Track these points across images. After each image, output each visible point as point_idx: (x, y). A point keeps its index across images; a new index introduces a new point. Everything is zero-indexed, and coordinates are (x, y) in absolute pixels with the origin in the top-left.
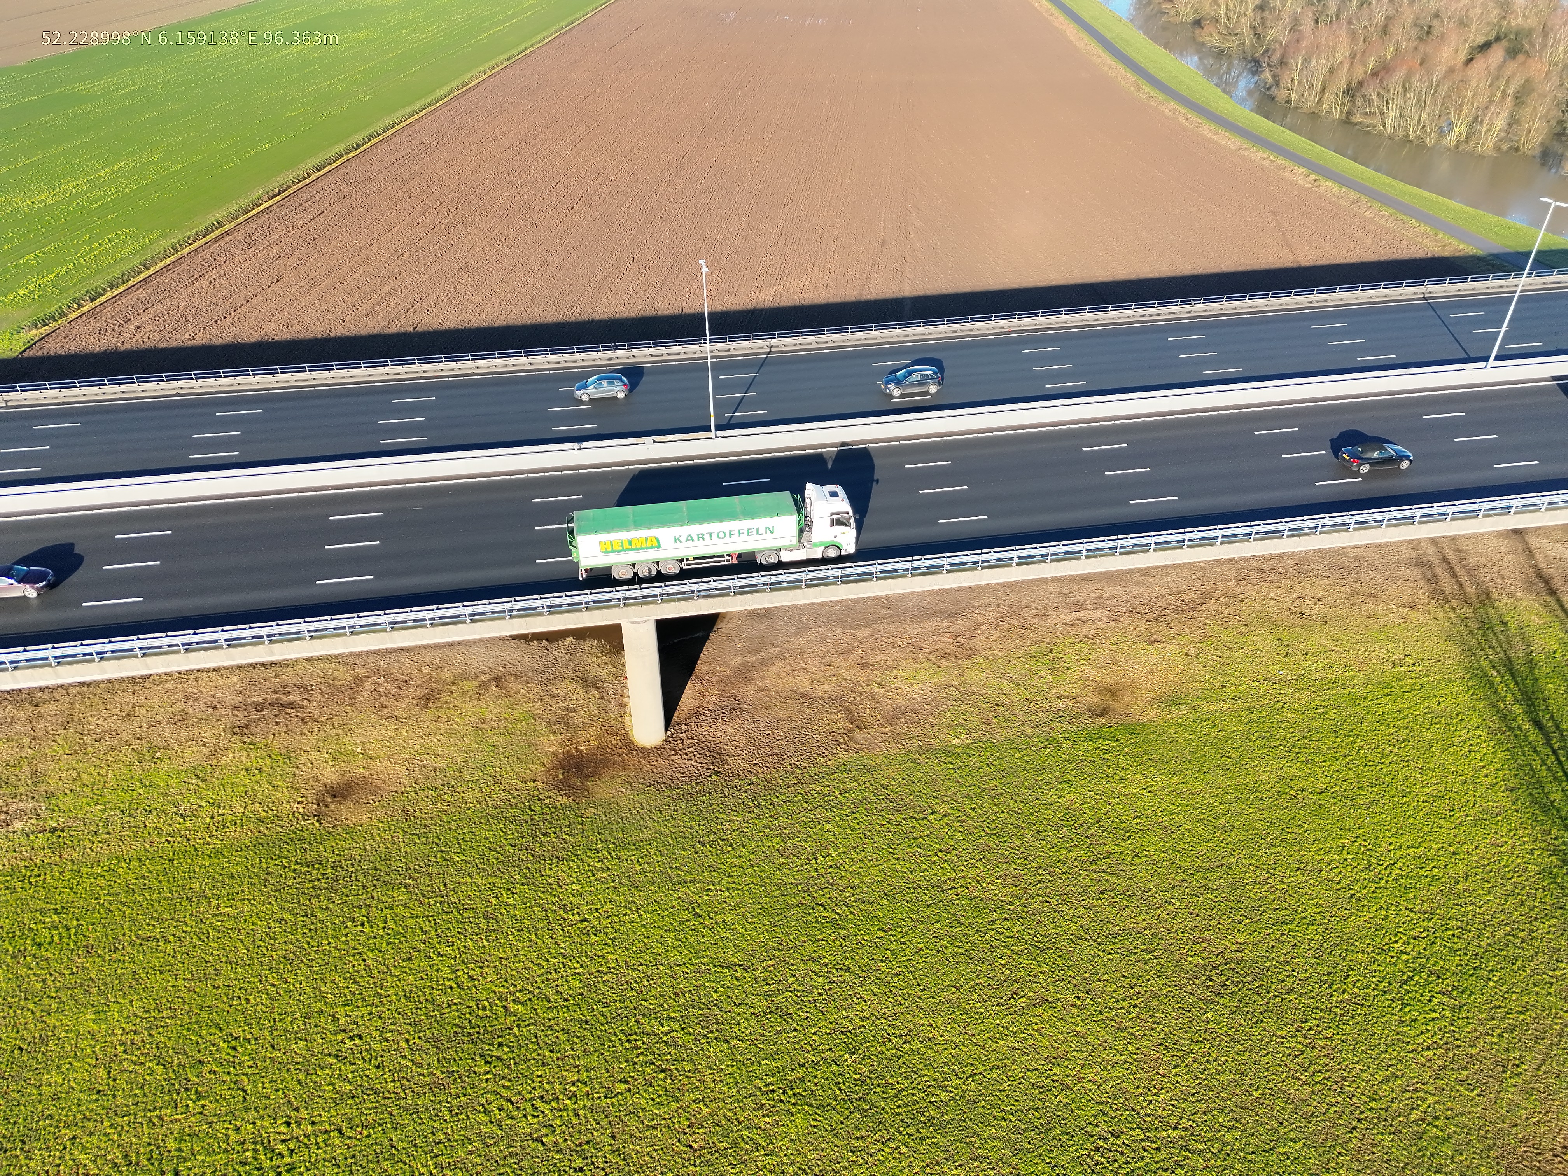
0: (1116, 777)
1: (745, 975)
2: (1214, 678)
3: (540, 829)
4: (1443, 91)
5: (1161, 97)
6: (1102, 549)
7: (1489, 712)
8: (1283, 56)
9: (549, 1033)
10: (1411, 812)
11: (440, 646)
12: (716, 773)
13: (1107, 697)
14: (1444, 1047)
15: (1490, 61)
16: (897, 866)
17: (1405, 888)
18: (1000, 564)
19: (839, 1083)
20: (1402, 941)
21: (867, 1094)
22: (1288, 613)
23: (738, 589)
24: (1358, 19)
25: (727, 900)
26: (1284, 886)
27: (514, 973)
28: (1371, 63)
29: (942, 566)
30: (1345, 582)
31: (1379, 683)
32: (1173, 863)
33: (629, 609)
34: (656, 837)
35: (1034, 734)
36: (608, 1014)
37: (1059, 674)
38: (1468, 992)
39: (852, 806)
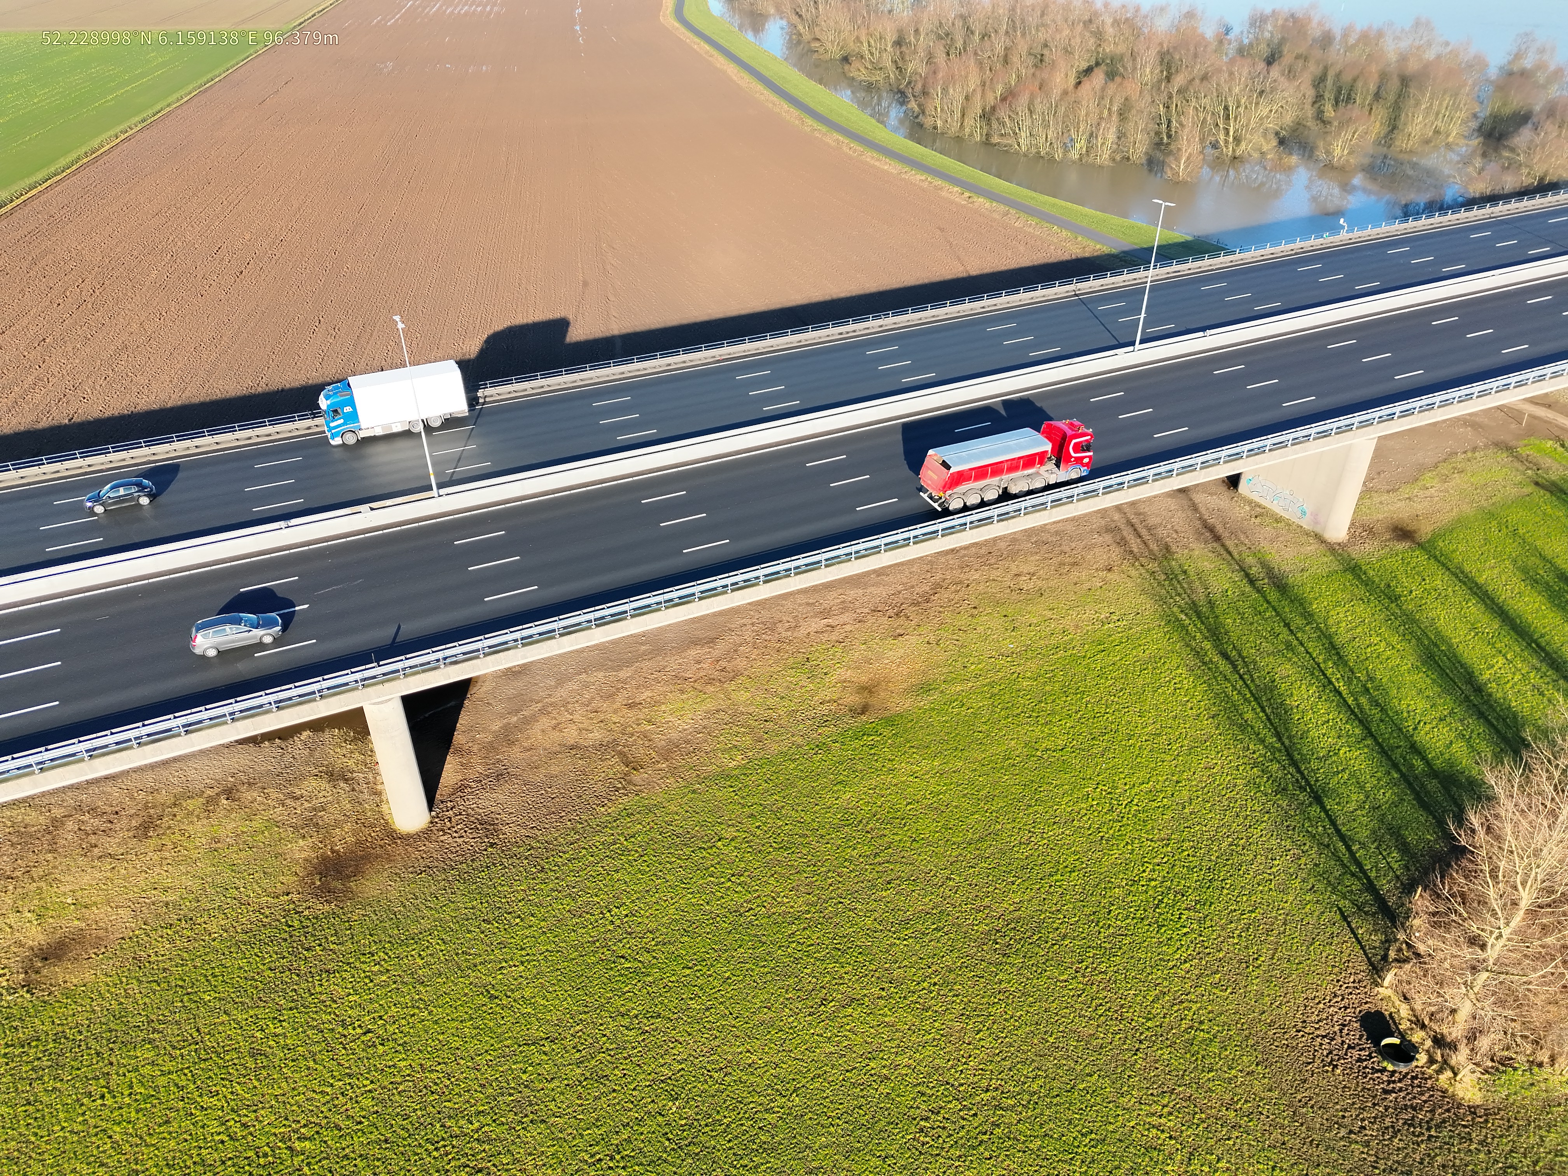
0: (884, 769)
1: (553, 1047)
2: (956, 661)
3: (302, 946)
4: (1061, 111)
5: (824, 129)
6: (838, 557)
7: (1185, 651)
8: (924, 86)
9: (345, 1163)
10: (1137, 752)
11: (152, 767)
12: (492, 845)
13: (865, 694)
14: (1198, 957)
15: (1095, 83)
16: (692, 900)
17: (1144, 821)
18: (748, 584)
19: (667, 1134)
20: (1148, 870)
21: (696, 1137)
22: (1008, 591)
23: (487, 650)
24: (982, 51)
25: (523, 974)
26: (1045, 841)
27: (294, 1108)
28: (1000, 89)
29: (694, 594)
30: (1051, 556)
31: (1093, 642)
32: (947, 841)
33: (369, 689)
34: (436, 926)
35: (804, 742)
36: (409, 1127)
37: (818, 680)
38: (1209, 903)
39: (639, 850)
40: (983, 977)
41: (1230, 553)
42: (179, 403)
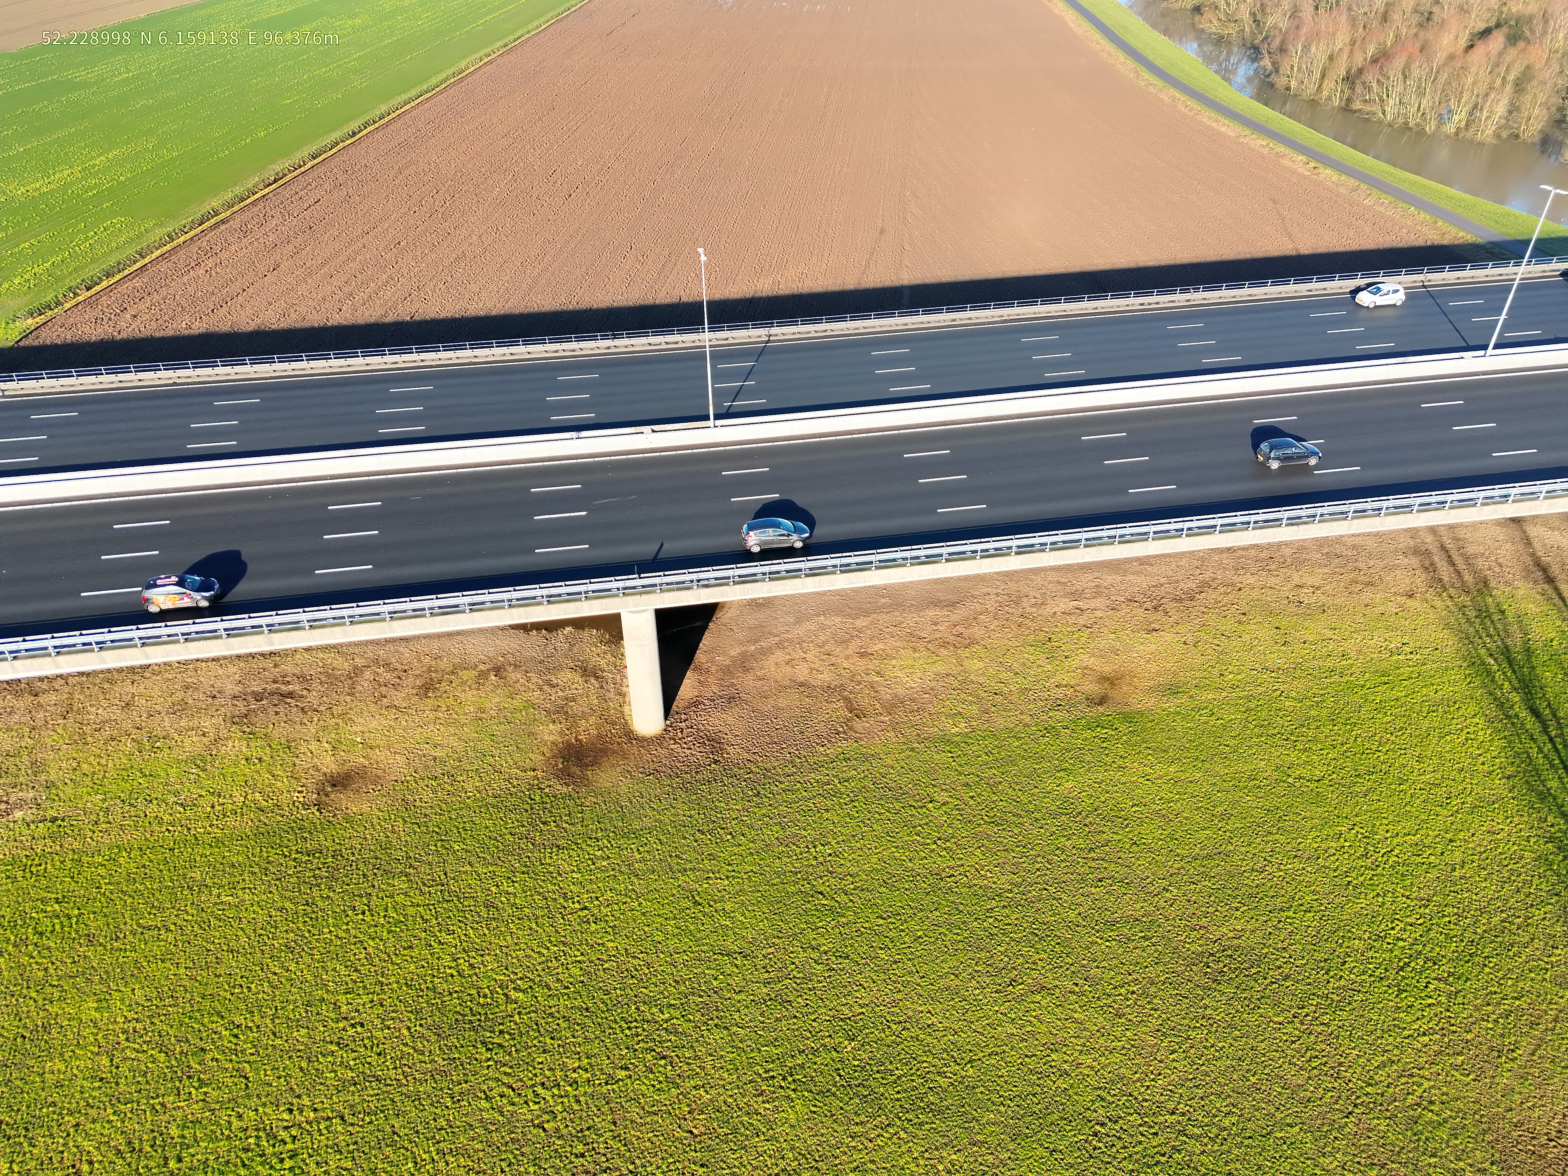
0: (1114, 765)
1: (745, 962)
2: (1213, 667)
3: (540, 818)
4: (1443, 77)
5: (1160, 83)
6: (1100, 538)
7: (1486, 700)
8: (1283, 42)
9: (550, 1020)
10: (1408, 800)
11: (439, 636)
12: (716, 762)
13: (1106, 685)
14: (1440, 1033)
15: (1491, 47)
16: (896, 854)
17: (1402, 875)
18: (999, 553)
19: (839, 1069)
20: (1398, 928)
21: (867, 1080)
22: (1286, 602)
23: (737, 579)
24: (1358, 6)
25: (727, 888)
26: (1282, 873)
27: (515, 961)
28: (1371, 50)
29: (941, 555)
30: (1342, 571)
31: (1377, 671)
32: (1171, 851)
33: (628, 598)
34: (656, 826)
35: (1032, 722)
36: (609, 1002)
37: (1057, 663)
38: (1464, 978)
39: (851, 795)
40: (1187, 998)
41: (1563, 599)
42: (502, 312)
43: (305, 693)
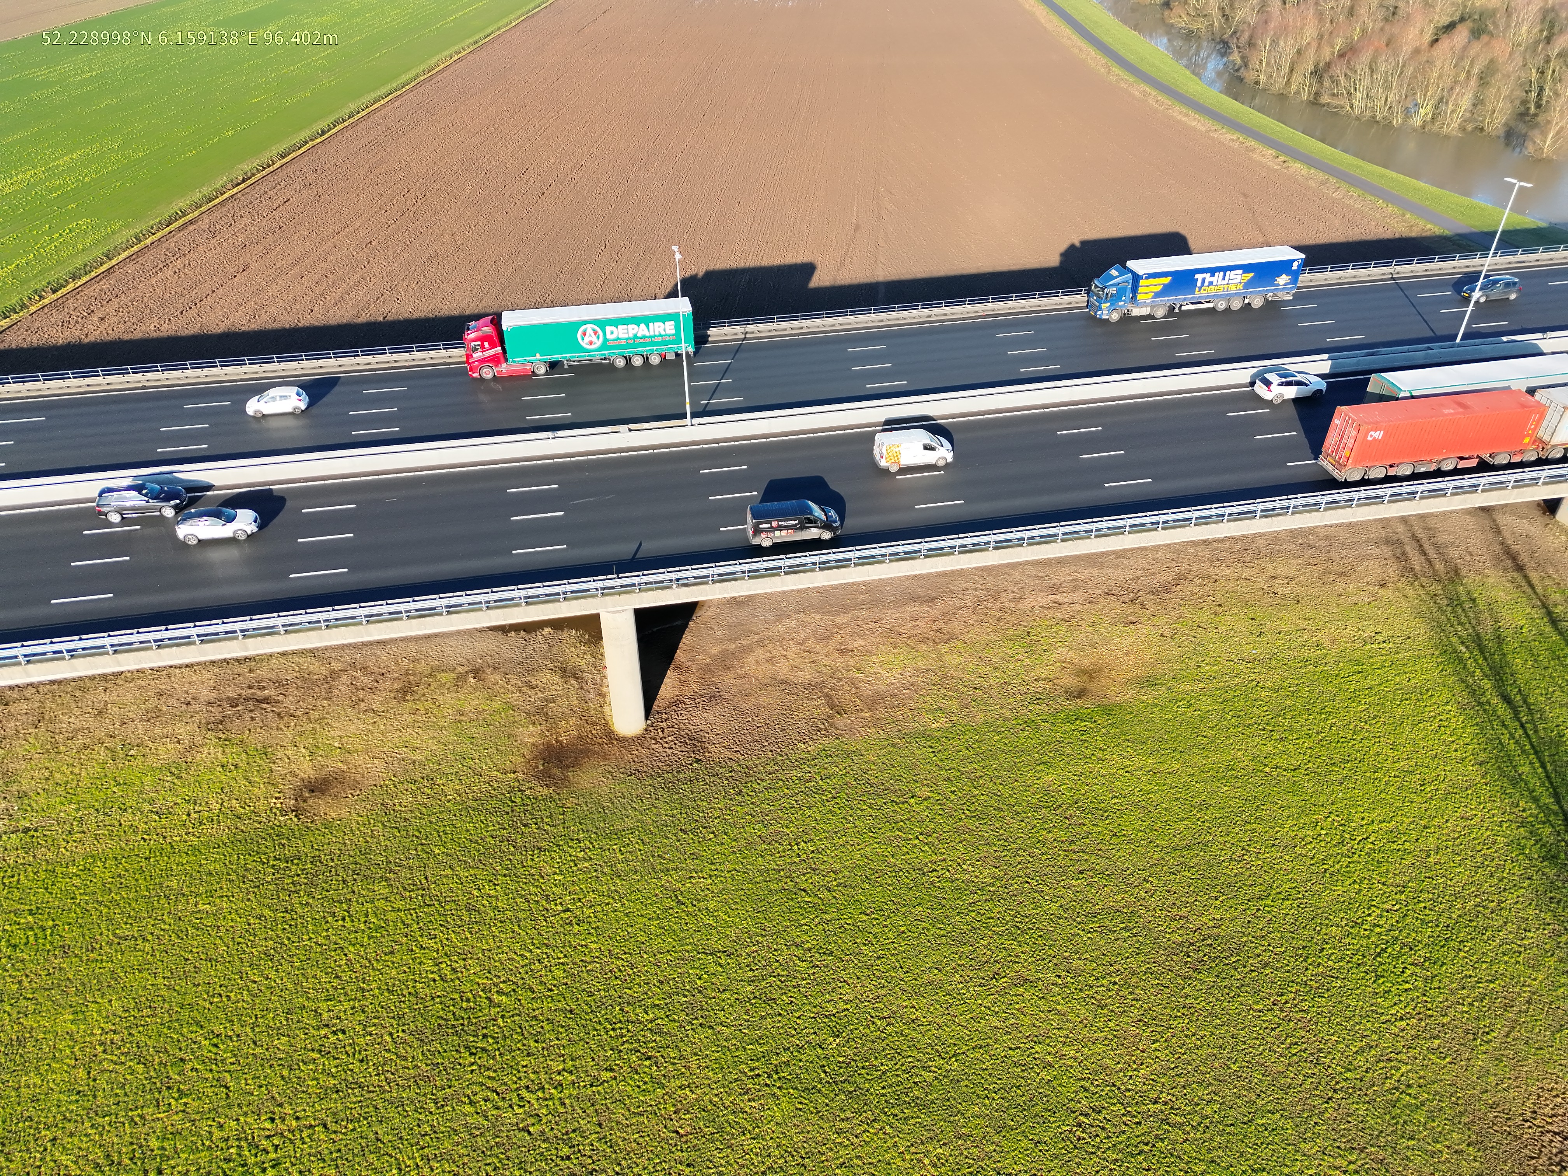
0: (1093, 758)
1: (729, 961)
2: (1190, 658)
3: (521, 821)
4: (1409, 71)
5: (1131, 79)
6: (1077, 532)
7: (1459, 688)
8: (1251, 37)
9: (534, 1023)
10: (1382, 787)
11: (416, 639)
12: (697, 761)
13: (1085, 678)
14: (1417, 1017)
15: (1455, 41)
16: (878, 850)
17: (1378, 862)
18: (977, 548)
19: (824, 1066)
20: (1374, 914)
22: (1261, 593)
23: (716, 578)
25: (710, 887)
26: (1260, 862)
27: (497, 964)
28: (1339, 44)
29: (920, 551)
30: (1316, 561)
31: (1351, 661)
32: (1151, 842)
33: (607, 598)
34: (638, 826)
35: (1012, 716)
36: (593, 1004)
37: (1036, 656)
38: (1440, 963)
39: (833, 792)
40: (1168, 988)
41: (1532, 586)
43: (281, 698)
